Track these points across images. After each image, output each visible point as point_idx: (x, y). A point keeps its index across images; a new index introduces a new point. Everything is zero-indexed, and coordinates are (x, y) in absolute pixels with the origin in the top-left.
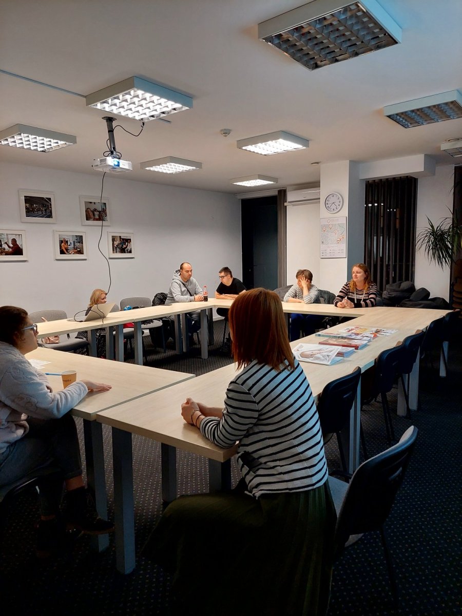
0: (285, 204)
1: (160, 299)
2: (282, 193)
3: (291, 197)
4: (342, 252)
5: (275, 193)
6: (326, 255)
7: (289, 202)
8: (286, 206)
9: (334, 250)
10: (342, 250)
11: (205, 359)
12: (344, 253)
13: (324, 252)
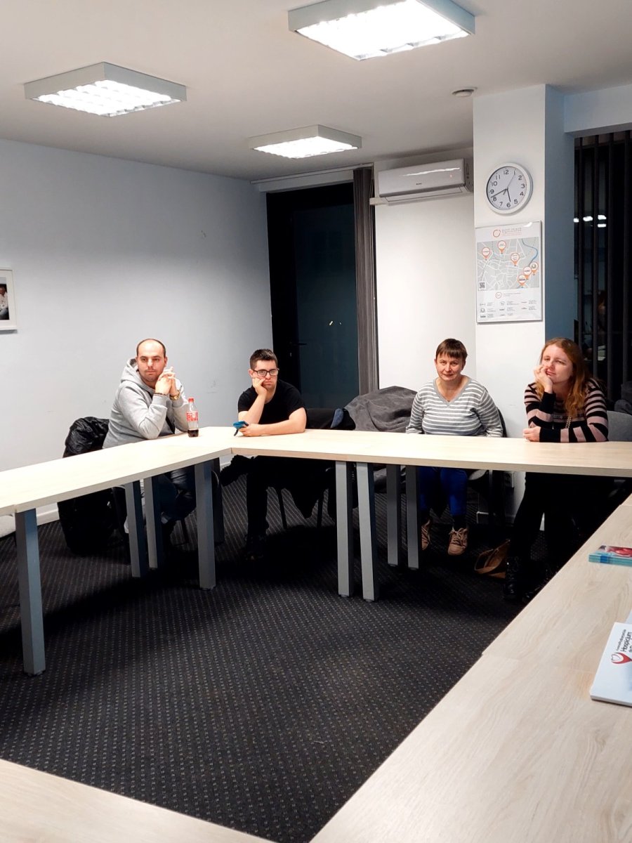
0: (372, 201)
1: (83, 433)
2: (364, 178)
3: (385, 183)
4: (531, 308)
5: (346, 176)
6: (491, 316)
7: (381, 196)
8: (373, 207)
9: (510, 303)
10: (531, 302)
11: (208, 590)
12: (538, 311)
13: (486, 308)
